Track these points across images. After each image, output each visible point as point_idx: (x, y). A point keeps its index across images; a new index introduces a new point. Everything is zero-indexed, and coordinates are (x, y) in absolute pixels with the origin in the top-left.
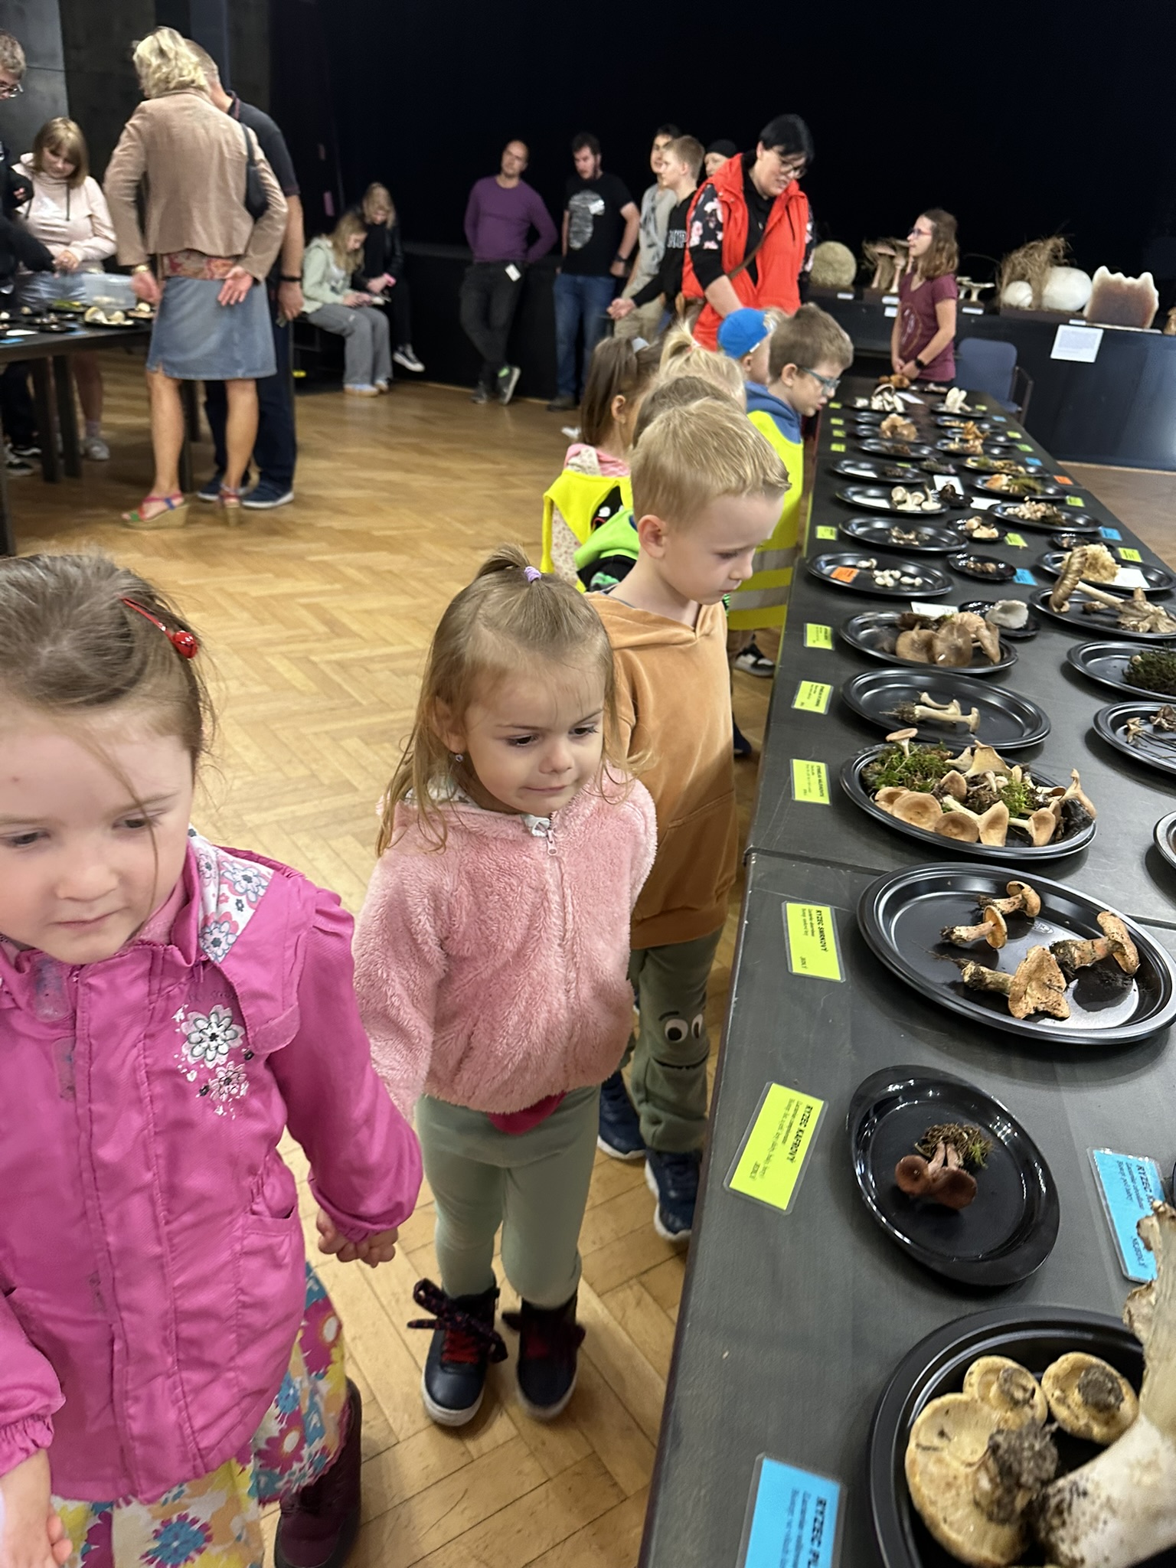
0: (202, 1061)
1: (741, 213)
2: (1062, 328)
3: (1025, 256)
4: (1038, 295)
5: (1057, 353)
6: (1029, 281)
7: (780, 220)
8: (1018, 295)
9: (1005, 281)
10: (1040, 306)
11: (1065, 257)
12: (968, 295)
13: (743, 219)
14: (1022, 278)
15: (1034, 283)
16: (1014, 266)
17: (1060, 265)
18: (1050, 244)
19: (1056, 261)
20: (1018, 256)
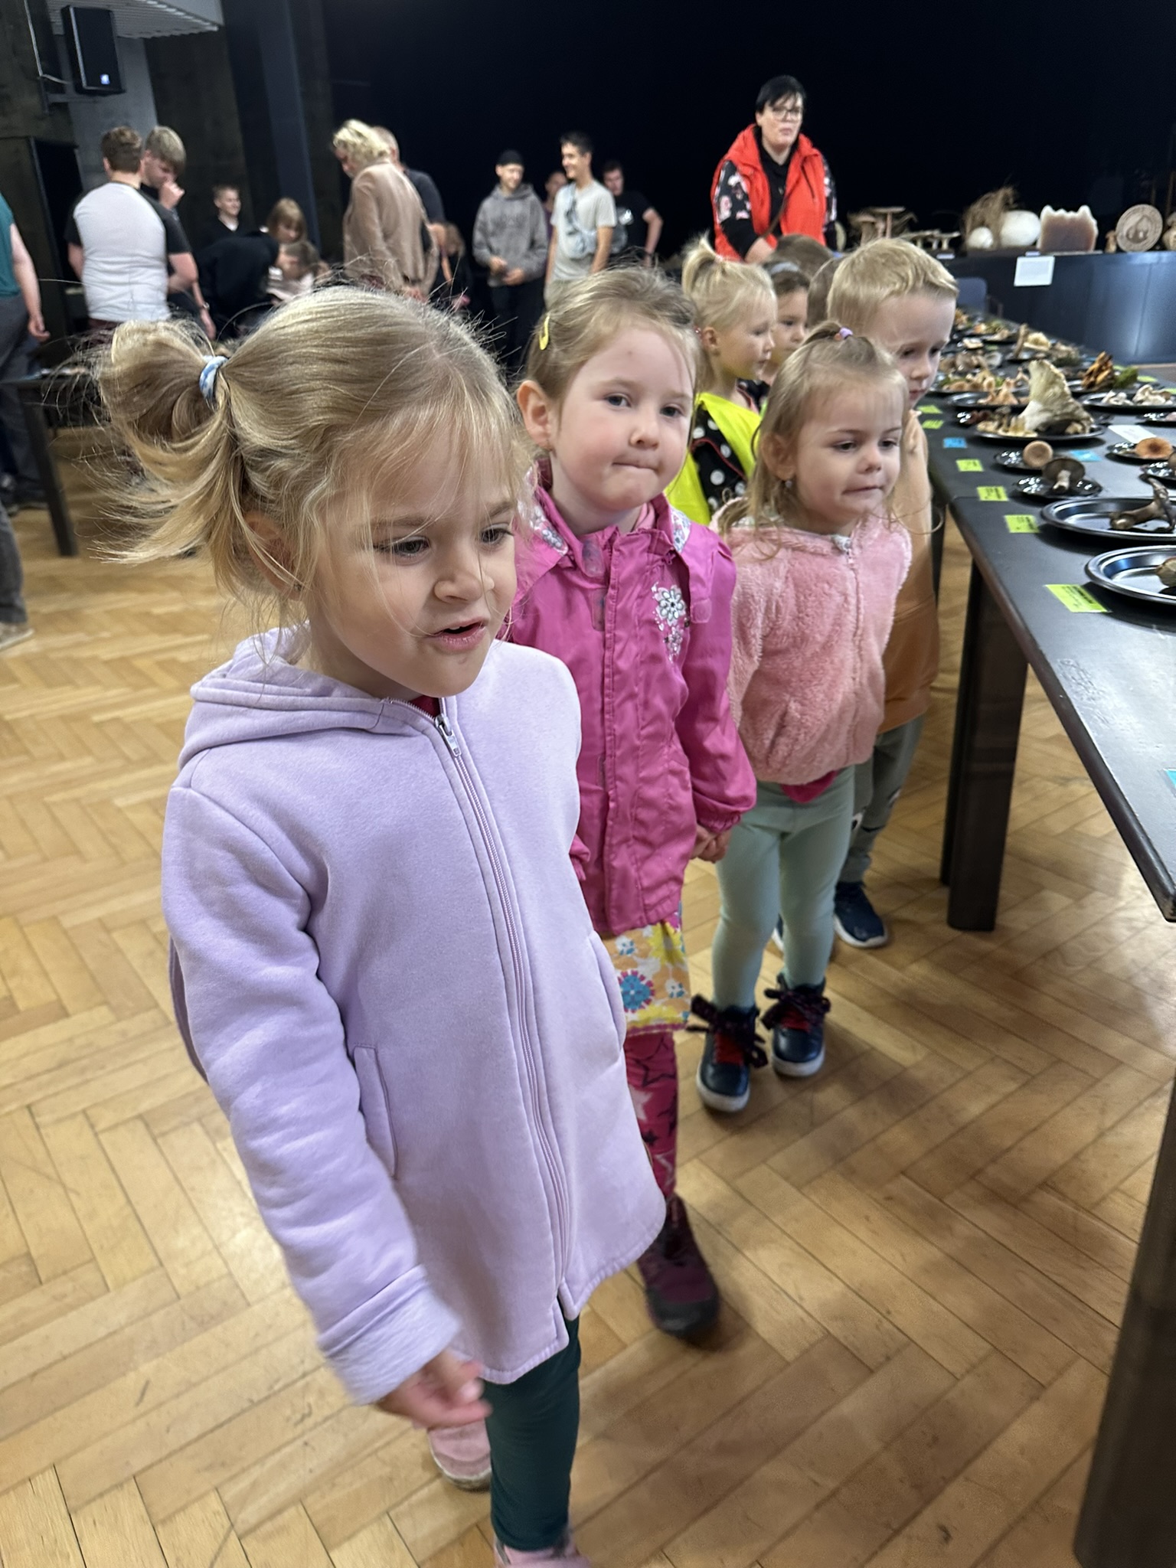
0: (666, 620)
1: (761, 181)
2: (1020, 261)
3: (982, 207)
4: (997, 236)
5: (1019, 282)
6: (988, 226)
7: (798, 182)
8: (981, 238)
9: (968, 228)
10: (999, 245)
11: (1015, 202)
12: (940, 245)
13: (764, 188)
14: (982, 224)
15: (992, 227)
16: (974, 217)
17: (1011, 210)
18: (1001, 194)
19: (1008, 207)
20: (976, 208)
